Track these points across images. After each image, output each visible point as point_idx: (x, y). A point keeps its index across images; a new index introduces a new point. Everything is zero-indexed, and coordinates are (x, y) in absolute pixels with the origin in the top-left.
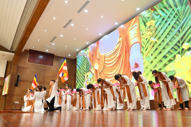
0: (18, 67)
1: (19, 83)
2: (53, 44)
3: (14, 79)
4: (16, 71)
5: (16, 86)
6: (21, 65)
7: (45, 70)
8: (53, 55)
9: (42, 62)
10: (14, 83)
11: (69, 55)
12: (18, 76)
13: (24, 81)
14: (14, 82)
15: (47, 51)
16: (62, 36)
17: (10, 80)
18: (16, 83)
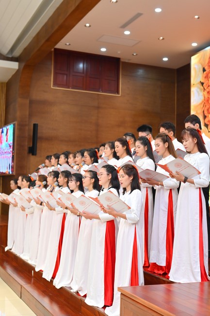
0: (31, 102)
1: (39, 145)
2: (127, 33)
3: (27, 134)
4: (27, 113)
5: (33, 154)
6: (38, 94)
7: (98, 108)
8: (117, 60)
9: (89, 82)
10: (27, 144)
11: (165, 59)
12: (35, 126)
13: (49, 139)
15: (103, 50)
16: (158, 10)
17: (17, 137)
18: (31, 146)
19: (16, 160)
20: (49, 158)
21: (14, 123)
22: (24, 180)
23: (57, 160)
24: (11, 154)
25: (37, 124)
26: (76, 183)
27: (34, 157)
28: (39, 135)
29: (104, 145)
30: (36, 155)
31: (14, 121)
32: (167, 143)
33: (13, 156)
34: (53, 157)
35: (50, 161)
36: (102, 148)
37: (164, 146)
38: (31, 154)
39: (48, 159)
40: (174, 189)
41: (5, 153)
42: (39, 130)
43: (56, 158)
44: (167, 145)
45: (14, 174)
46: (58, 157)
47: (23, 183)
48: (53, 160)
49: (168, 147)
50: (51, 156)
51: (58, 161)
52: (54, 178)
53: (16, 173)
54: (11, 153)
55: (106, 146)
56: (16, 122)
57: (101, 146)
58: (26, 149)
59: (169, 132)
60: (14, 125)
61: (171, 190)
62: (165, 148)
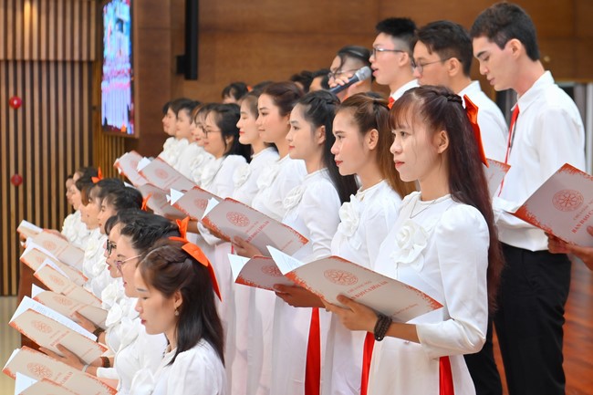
1: (203, 48)
3: (167, 20)
5: (188, 77)
10: (169, 50)
13: (236, 31)
14: (168, 46)
17: (139, 29)
18: (183, 52)
19: (140, 96)
24: (128, 79)
27: (190, 84)
28: (203, 19)
30: (196, 78)
32: (375, 132)
33: (132, 83)
37: (362, 144)
38: (183, 77)
44: (373, 138)
45: (137, 136)
49: (379, 148)
53: (141, 133)
54: (128, 76)
58: (168, 61)
59: (443, 61)
62: (367, 152)
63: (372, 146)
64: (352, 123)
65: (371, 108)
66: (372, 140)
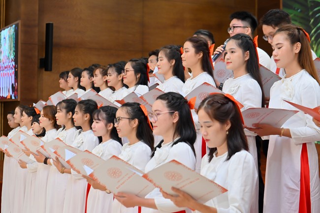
1: (55, 55)
3: (36, 40)
4: (37, 7)
5: (47, 70)
10: (37, 55)
12: (49, 27)
13: (71, 47)
14: (36, 53)
17: (21, 43)
18: (44, 57)
19: (21, 78)
20: (64, 75)
21: (16, 22)
22: (24, 113)
23: (77, 79)
24: (14, 70)
25: (52, 24)
26: (106, 125)
27: (48, 73)
28: (55, 40)
29: (156, 53)
30: (51, 70)
31: (16, 21)
32: (299, 44)
33: (16, 72)
34: (70, 74)
35: (66, 81)
36: (153, 58)
37: (292, 50)
38: (44, 69)
39: (63, 78)
40: (310, 143)
41: (5, 68)
42: (56, 33)
43: (75, 76)
44: (298, 47)
45: (19, 100)
46: (78, 75)
47: (22, 118)
48: (71, 79)
49: (300, 52)
50: (68, 73)
51: (79, 81)
52: (68, 112)
54: (14, 68)
55: (160, 55)
56: (19, 22)
57: (150, 56)
58: (36, 61)
60: (17, 26)
61: (304, 146)
62: (294, 54)
63: (297, 51)
64: (286, 39)
65: (296, 31)
66: (297, 49)
